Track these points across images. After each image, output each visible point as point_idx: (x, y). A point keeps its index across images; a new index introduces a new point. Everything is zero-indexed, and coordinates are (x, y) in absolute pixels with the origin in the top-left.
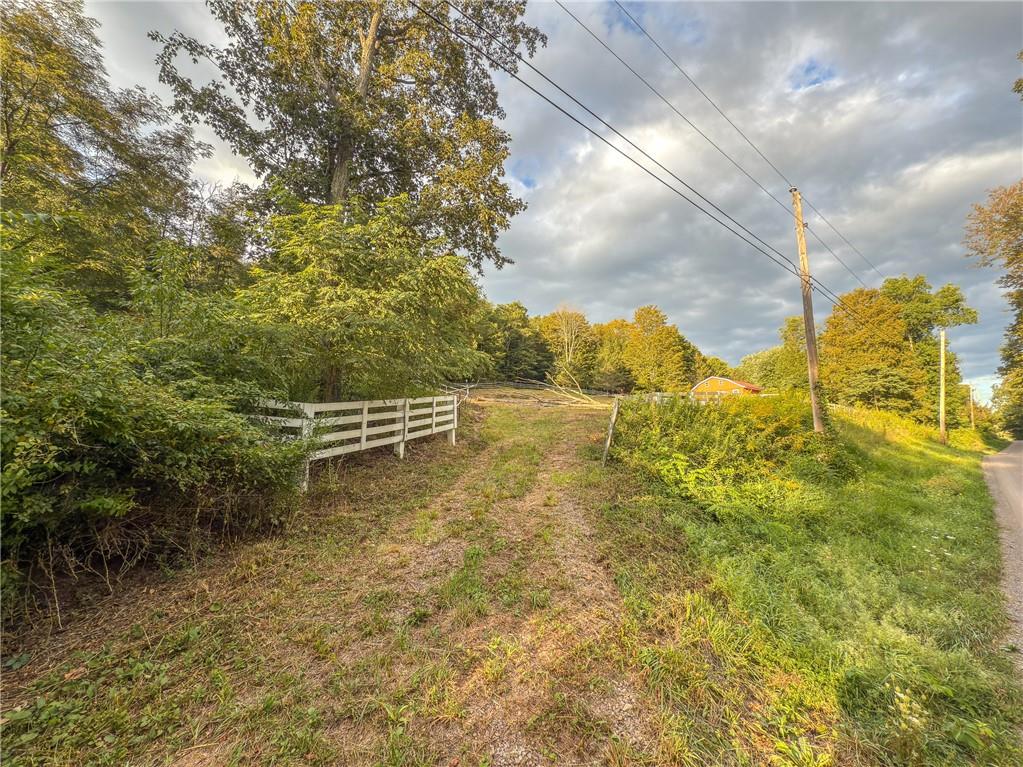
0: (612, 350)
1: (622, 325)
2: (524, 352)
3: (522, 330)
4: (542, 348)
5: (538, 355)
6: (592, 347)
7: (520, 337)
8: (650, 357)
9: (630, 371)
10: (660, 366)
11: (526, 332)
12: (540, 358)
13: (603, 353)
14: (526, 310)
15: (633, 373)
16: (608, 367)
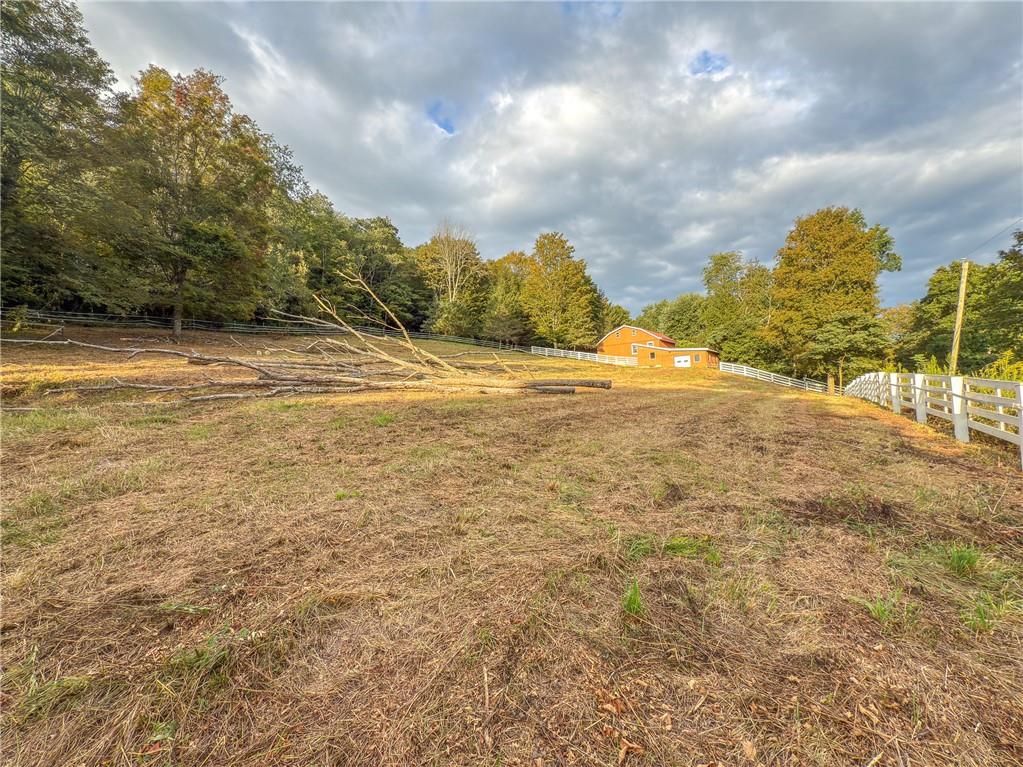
0: (507, 290)
1: (519, 259)
2: (393, 287)
3: (389, 256)
4: (418, 282)
5: (414, 292)
6: (484, 284)
7: (388, 265)
8: (553, 298)
9: (528, 317)
10: (564, 311)
11: (394, 259)
12: (416, 297)
13: (498, 292)
14: (397, 230)
15: (532, 319)
16: (501, 310)
